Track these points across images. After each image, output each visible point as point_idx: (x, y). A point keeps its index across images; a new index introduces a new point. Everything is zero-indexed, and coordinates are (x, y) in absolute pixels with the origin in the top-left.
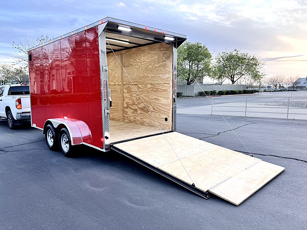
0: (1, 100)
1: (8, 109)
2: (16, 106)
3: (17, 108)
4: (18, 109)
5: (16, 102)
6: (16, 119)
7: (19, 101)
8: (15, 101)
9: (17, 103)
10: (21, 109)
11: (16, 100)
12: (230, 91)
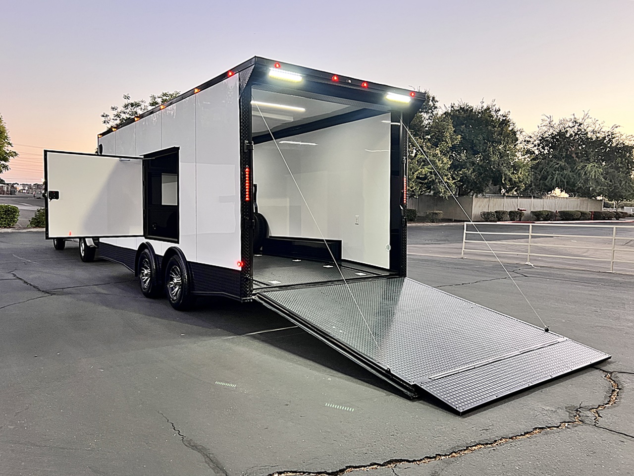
12: (559, 212)
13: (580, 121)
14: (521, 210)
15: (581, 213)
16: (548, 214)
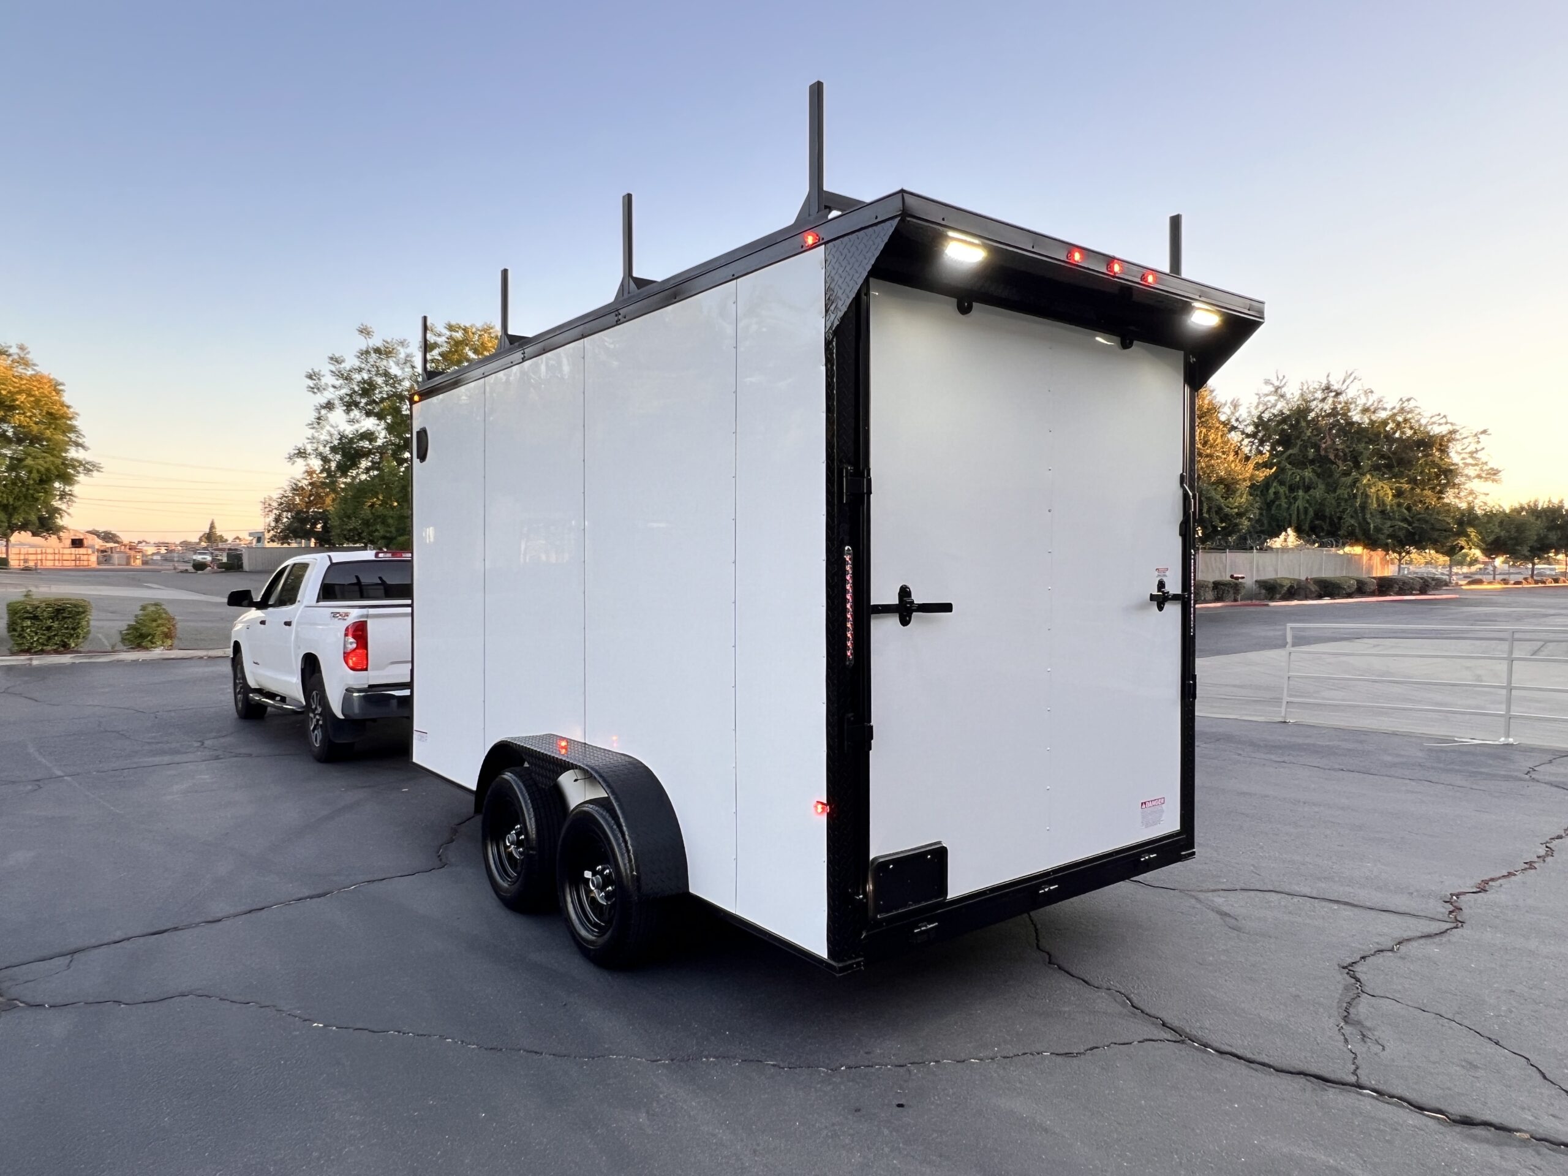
0: (288, 624)
1: (311, 665)
2: (346, 656)
3: (347, 663)
4: (353, 669)
5: (346, 635)
6: (341, 716)
7: (359, 631)
8: (343, 632)
9: (351, 640)
10: (366, 669)
11: (347, 629)
12: (1311, 579)
13: (1336, 386)
14: (1237, 578)
15: (1357, 580)
16: (1292, 587)
